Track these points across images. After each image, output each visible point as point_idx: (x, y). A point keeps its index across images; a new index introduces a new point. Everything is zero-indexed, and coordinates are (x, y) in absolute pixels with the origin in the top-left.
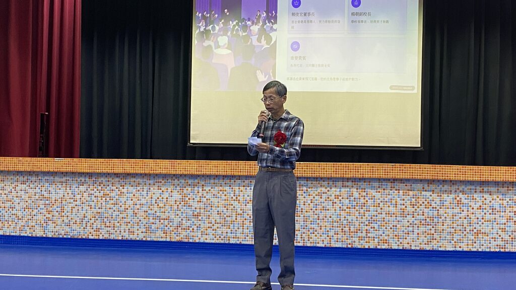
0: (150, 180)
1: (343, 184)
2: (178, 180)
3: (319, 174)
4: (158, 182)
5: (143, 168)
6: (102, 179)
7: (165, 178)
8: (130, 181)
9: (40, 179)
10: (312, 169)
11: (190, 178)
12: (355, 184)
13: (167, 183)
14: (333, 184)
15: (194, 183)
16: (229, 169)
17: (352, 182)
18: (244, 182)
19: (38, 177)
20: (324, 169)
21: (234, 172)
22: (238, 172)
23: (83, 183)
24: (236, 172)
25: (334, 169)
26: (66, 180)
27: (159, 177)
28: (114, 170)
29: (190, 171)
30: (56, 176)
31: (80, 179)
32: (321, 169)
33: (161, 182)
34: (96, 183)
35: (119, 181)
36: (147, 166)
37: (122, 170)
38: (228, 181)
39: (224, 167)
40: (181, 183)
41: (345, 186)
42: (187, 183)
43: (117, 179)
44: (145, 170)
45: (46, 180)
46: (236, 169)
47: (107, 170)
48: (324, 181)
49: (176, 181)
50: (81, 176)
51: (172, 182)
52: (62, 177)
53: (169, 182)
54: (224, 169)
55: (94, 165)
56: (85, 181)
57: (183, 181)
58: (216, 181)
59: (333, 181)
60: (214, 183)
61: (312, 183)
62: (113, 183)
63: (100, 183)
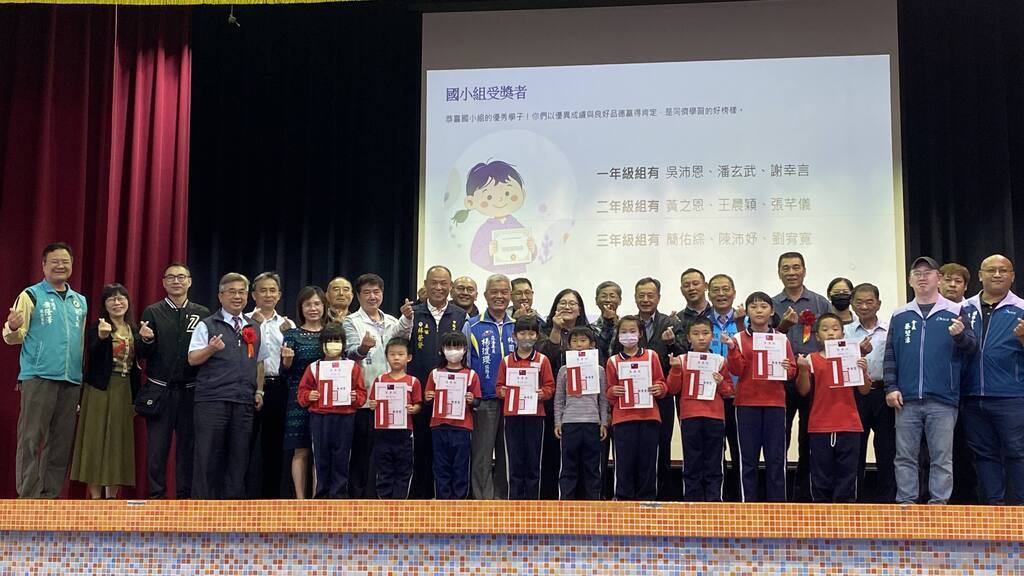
0: (340, 547)
1: (788, 553)
2: (406, 547)
3: (733, 529)
4: (360, 552)
5: (325, 519)
6: (232, 547)
7: (376, 541)
8: (296, 551)
9: (91, 550)
10: (715, 517)
11: (432, 542)
12: (816, 554)
13: (381, 553)
14: (766, 553)
15: (442, 553)
16: (523, 520)
17: (810, 548)
18: (557, 549)
19: (87, 544)
20: (744, 518)
21: (534, 526)
22: (544, 526)
23: (189, 556)
24: (539, 526)
25: (766, 518)
26: (151, 550)
27: (361, 541)
28: (259, 524)
29: (433, 525)
30: (129, 540)
31: (183, 546)
32: (738, 518)
33: (366, 552)
34: (217, 557)
35: (271, 552)
36: (335, 514)
37: (279, 524)
38: (520, 548)
39: (512, 514)
40: (411, 553)
41: (794, 559)
42: (427, 553)
43: (266, 547)
44: (330, 524)
45: (105, 550)
46: (539, 520)
47: (244, 524)
48: (743, 547)
49: (401, 548)
50: (185, 541)
51: (391, 552)
52: (142, 545)
53: (386, 552)
54: (512, 520)
55: (215, 514)
56: (194, 551)
57: (416, 549)
58: (494, 548)
59: (765, 547)
60: (489, 554)
61: (716, 552)
62: (256, 557)
63: (226, 556)
